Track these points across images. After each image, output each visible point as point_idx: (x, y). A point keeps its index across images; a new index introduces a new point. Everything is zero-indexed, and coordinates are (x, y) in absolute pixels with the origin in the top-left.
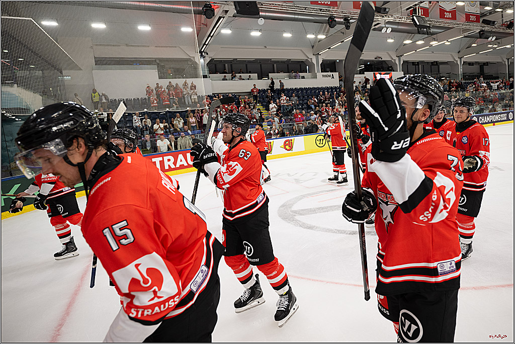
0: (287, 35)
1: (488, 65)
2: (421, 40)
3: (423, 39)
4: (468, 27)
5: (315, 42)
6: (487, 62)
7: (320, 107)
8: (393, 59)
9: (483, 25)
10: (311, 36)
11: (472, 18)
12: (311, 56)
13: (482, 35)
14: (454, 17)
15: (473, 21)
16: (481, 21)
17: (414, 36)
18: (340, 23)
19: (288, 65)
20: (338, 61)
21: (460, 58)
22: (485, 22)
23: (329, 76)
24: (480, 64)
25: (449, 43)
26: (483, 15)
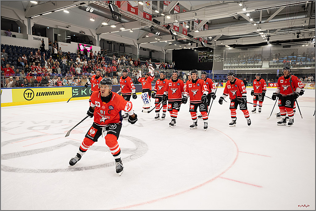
1: (154, 52)
2: (114, 25)
3: (116, 25)
4: (145, 22)
5: (27, 6)
6: (154, 50)
8: (93, 35)
9: (153, 23)
11: (147, 16)
12: (23, 18)
13: (152, 30)
14: (136, 13)
15: (148, 19)
16: (152, 20)
17: (109, 20)
20: (48, 28)
21: (139, 44)
22: (155, 21)
23: (40, 39)
24: (150, 51)
25: (132, 32)
26: (154, 16)
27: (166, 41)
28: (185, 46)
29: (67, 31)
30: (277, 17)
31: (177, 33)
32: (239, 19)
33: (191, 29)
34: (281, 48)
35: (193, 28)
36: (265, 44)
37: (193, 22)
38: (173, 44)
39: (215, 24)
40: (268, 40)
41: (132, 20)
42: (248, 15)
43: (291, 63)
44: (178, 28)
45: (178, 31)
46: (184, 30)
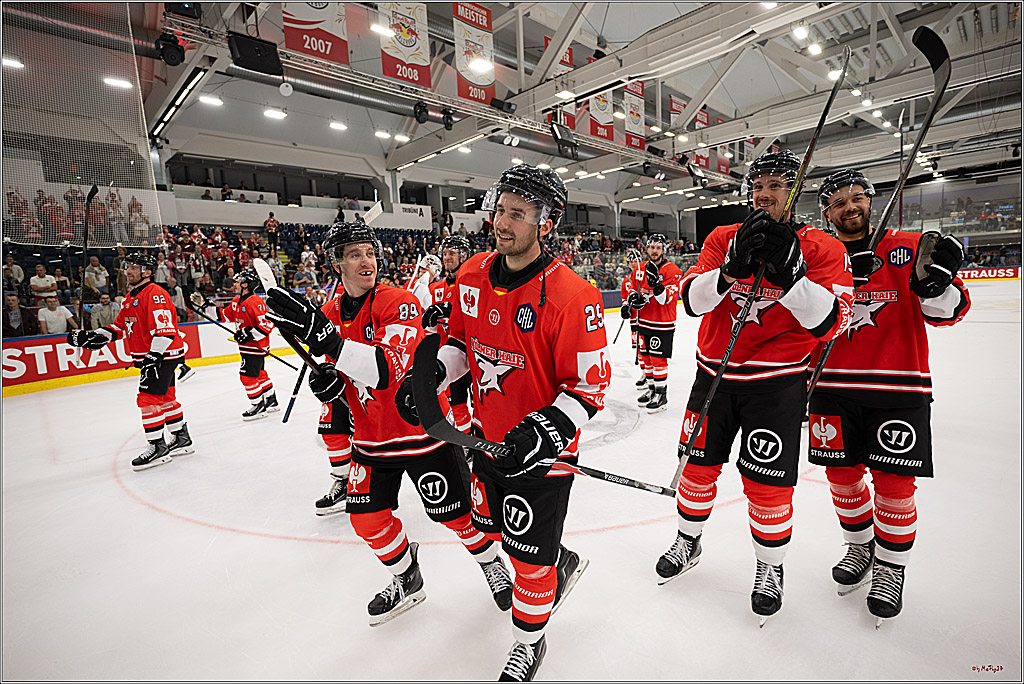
0: (338, 126)
1: (654, 218)
2: (563, 166)
3: (566, 166)
4: (629, 155)
5: (390, 148)
6: (653, 214)
7: (399, 264)
9: (649, 154)
10: (382, 135)
11: (635, 142)
12: (382, 172)
13: (648, 170)
14: (610, 137)
15: (636, 147)
16: (646, 149)
17: (553, 158)
18: (435, 120)
19: (338, 184)
20: (430, 186)
21: (618, 203)
22: (652, 150)
23: (415, 211)
24: (645, 216)
25: (603, 177)
26: (649, 140)
27: (680, 192)
28: (726, 199)
29: (468, 189)
30: (955, 111)
31: (703, 172)
32: (856, 127)
33: (737, 160)
34: (973, 185)
35: (741, 158)
36: (929, 177)
37: (742, 144)
38: (697, 196)
39: (795, 143)
40: (935, 167)
41: (600, 153)
42: (878, 114)
43: (999, 220)
44: (707, 159)
45: (707, 167)
46: (721, 163)
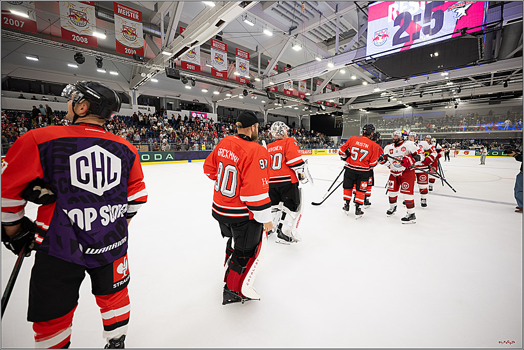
8: (209, 103)
12: (127, 90)
20: (158, 98)
23: (146, 109)
27: (290, 107)
29: (179, 100)
